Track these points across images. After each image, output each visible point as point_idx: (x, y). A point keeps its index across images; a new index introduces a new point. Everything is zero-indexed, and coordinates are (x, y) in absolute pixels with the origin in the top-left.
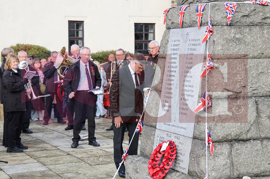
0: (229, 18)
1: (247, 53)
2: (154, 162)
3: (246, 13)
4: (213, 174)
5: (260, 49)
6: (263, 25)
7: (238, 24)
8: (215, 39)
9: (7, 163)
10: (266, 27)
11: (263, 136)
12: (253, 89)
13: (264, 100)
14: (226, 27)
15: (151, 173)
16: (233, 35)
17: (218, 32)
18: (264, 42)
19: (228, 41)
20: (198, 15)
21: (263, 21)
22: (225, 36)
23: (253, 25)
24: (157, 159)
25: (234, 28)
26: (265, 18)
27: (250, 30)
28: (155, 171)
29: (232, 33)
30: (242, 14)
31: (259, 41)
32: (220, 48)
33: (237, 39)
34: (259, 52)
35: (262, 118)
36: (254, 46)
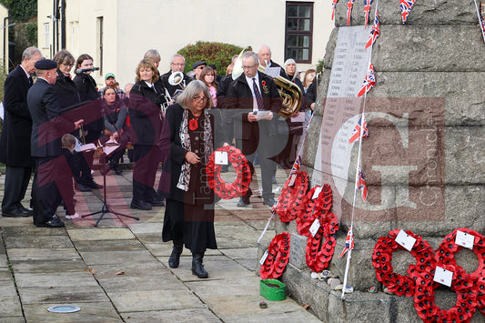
0: (405, 14)
1: (429, 65)
2: (305, 214)
3: (432, 7)
4: (365, 228)
5: (450, 59)
6: (459, 24)
7: (420, 22)
8: (381, 44)
9: (138, 219)
10: (464, 27)
11: (446, 181)
13: (451, 131)
14: (399, 27)
15: (299, 230)
16: (409, 38)
17: (386, 33)
18: (458, 49)
19: (400, 46)
20: (366, 9)
21: (459, 18)
22: (397, 40)
23: (443, 23)
24: (308, 210)
25: (412, 28)
26: (462, 15)
27: (438, 31)
28: (304, 226)
29: (409, 35)
30: (426, 9)
31: (450, 47)
32: (387, 56)
33: (415, 43)
34: (449, 62)
35: (445, 156)
36: (441, 55)
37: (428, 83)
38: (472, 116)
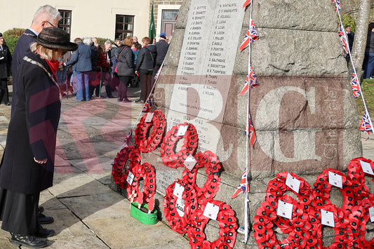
1: (297, 23)
5: (312, 19)
8: (260, 3)
12: (302, 67)
18: (317, 11)
19: (276, 6)
31: (311, 10)
32: (266, 14)
33: (287, 4)
34: (311, 22)
36: (305, 15)
37: (296, 39)
38: (329, 69)
